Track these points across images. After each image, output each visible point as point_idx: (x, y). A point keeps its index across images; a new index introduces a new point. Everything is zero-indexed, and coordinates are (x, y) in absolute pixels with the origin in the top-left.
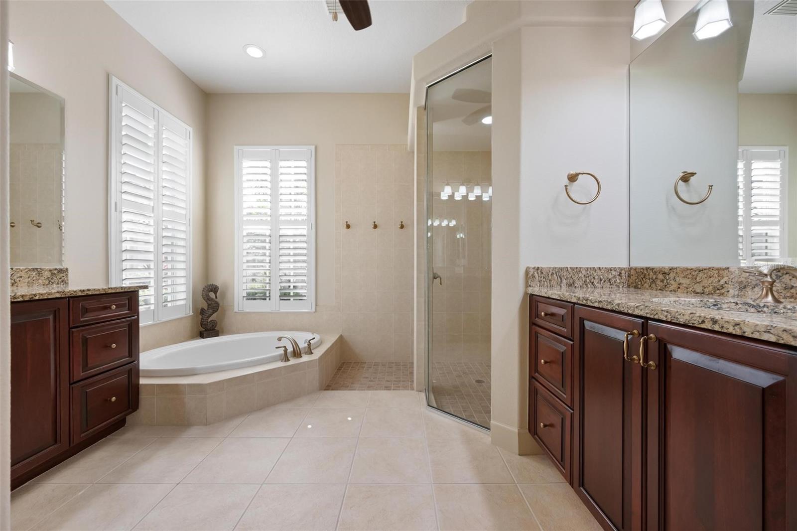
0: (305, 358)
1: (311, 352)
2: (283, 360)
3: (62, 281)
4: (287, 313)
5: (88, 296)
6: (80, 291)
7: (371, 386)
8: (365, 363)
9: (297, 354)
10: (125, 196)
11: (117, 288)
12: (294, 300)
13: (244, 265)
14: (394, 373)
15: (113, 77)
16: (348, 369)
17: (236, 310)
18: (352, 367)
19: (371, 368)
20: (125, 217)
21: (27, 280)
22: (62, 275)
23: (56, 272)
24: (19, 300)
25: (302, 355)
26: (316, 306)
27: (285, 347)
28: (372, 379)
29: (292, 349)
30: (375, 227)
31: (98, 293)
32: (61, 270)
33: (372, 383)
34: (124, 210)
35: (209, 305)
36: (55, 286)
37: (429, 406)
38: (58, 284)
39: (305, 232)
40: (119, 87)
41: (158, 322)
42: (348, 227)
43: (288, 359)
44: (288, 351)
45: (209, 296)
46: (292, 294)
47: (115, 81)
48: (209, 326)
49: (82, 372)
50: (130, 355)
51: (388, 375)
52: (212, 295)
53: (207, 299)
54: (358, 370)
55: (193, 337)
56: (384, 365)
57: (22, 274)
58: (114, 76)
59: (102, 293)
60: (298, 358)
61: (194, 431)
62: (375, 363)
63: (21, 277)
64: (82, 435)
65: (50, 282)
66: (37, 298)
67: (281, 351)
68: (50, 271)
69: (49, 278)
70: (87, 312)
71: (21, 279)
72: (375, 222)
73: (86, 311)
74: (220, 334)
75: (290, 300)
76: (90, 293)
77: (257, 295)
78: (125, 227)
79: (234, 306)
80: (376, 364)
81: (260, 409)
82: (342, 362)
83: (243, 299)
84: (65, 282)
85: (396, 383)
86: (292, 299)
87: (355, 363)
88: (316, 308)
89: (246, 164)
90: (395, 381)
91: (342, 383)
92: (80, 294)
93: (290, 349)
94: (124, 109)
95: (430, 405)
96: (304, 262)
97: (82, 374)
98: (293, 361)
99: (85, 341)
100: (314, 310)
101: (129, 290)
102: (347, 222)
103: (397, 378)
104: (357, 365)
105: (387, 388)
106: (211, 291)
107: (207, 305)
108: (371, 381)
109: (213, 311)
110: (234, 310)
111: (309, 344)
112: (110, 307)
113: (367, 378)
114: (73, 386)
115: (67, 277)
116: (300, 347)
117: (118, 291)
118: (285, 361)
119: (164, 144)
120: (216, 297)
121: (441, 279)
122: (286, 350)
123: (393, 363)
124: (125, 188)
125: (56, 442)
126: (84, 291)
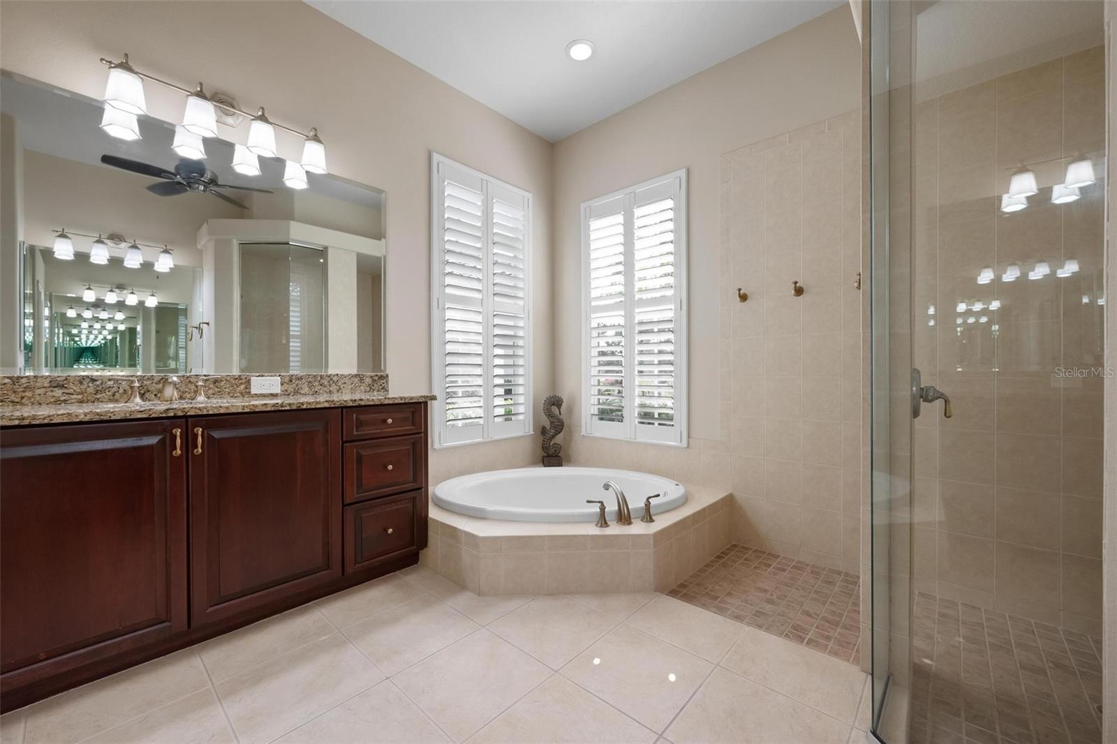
0: (638, 528)
1: (651, 518)
2: (598, 523)
3: (383, 388)
4: (646, 445)
5: (360, 406)
6: (352, 400)
7: (763, 613)
8: (778, 556)
9: (624, 517)
10: (448, 290)
11: (396, 398)
12: (660, 424)
13: (592, 369)
14: (830, 600)
15: (434, 154)
16: (735, 562)
17: (583, 433)
18: (746, 560)
19: (784, 570)
20: (449, 314)
21: (350, 387)
22: (382, 381)
23: (376, 378)
24: (286, 408)
25: (632, 520)
26: (689, 437)
27: (601, 503)
28: (775, 597)
29: (616, 508)
30: (799, 291)
31: (372, 403)
32: (382, 376)
33: (768, 607)
34: (447, 307)
35: (551, 423)
36: (376, 393)
37: (874, 733)
38: (378, 391)
39: (670, 315)
40: (440, 164)
41: (488, 440)
42: (744, 298)
43: (606, 523)
44: (606, 510)
45: (551, 411)
46: (656, 416)
47: (436, 157)
48: (551, 451)
49: (357, 494)
50: (415, 480)
51: (813, 599)
52: (555, 409)
53: (549, 414)
54: (756, 568)
55: (534, 463)
56: (817, 573)
57: (346, 380)
58: (436, 152)
59: (377, 403)
60: (624, 524)
61: (463, 600)
62: (798, 562)
63: (345, 383)
64: (357, 566)
65: (371, 389)
66: (304, 407)
67: (596, 509)
68: (371, 377)
69: (370, 384)
70: (362, 426)
71: (345, 385)
72: (796, 283)
73: (360, 424)
74: (563, 463)
75: (653, 424)
76: (363, 403)
77: (614, 414)
78: (449, 326)
79: (581, 426)
80: (799, 567)
81: (552, 594)
82: (734, 543)
83: (592, 418)
84: (385, 389)
85: (827, 624)
86: (656, 423)
87: (756, 551)
88: (688, 442)
89: (595, 224)
90: (824, 619)
91: (710, 587)
92: (351, 404)
93: (612, 507)
94: (446, 188)
95: (878, 732)
96: (669, 364)
97: (356, 496)
98: (615, 529)
99: (360, 459)
100: (684, 444)
101: (410, 401)
102: (740, 290)
103: (833, 613)
104: (759, 557)
105: (797, 634)
106: (554, 405)
107: (549, 423)
108: (769, 601)
109: (556, 431)
110: (581, 432)
111: (648, 505)
112: (385, 421)
113: (765, 591)
114: (346, 507)
115: (387, 384)
116: (630, 507)
117: (396, 401)
118: (601, 526)
119: (495, 221)
120: (560, 414)
121: (947, 402)
122: (603, 508)
123: (839, 573)
124: (449, 280)
125: (328, 568)
126: (355, 400)
